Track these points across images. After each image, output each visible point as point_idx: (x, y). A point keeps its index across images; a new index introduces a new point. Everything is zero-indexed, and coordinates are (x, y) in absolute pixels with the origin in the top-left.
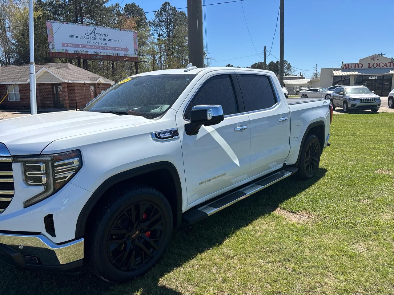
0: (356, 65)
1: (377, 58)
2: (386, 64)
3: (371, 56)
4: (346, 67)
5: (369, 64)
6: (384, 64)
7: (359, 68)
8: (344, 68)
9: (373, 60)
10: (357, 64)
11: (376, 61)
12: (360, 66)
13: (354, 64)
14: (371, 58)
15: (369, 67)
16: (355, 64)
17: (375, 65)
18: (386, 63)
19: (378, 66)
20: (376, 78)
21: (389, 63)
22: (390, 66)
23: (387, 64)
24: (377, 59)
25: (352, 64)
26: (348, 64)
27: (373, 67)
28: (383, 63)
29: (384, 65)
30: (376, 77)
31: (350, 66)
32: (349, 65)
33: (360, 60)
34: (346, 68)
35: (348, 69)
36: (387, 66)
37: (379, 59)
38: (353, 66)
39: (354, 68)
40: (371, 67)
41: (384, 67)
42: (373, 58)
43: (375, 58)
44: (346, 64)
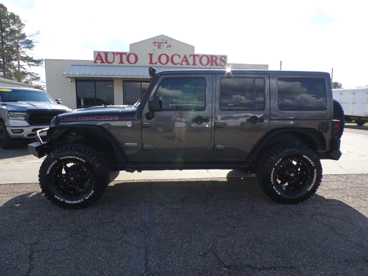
0: (124, 56)
1: (166, 43)
2: (185, 57)
3: (154, 38)
4: (101, 59)
5: (151, 55)
6: (182, 57)
7: (130, 63)
8: (97, 61)
9: (159, 47)
10: (125, 53)
11: (164, 50)
12: (132, 59)
13: (118, 53)
14: (154, 43)
15: (151, 63)
16: (121, 54)
17: (164, 59)
18: (185, 55)
19: (170, 61)
21: (190, 55)
22: (194, 64)
23: (188, 57)
24: (167, 45)
25: (114, 53)
26: (106, 54)
27: (159, 64)
28: (179, 56)
29: (183, 61)
31: (110, 59)
32: (108, 55)
33: (131, 46)
34: (102, 62)
35: (106, 64)
36: (188, 64)
37: (170, 46)
38: (118, 58)
39: (119, 63)
40: (156, 63)
41: (181, 64)
42: (157, 42)
43: (161, 43)
44: (102, 52)
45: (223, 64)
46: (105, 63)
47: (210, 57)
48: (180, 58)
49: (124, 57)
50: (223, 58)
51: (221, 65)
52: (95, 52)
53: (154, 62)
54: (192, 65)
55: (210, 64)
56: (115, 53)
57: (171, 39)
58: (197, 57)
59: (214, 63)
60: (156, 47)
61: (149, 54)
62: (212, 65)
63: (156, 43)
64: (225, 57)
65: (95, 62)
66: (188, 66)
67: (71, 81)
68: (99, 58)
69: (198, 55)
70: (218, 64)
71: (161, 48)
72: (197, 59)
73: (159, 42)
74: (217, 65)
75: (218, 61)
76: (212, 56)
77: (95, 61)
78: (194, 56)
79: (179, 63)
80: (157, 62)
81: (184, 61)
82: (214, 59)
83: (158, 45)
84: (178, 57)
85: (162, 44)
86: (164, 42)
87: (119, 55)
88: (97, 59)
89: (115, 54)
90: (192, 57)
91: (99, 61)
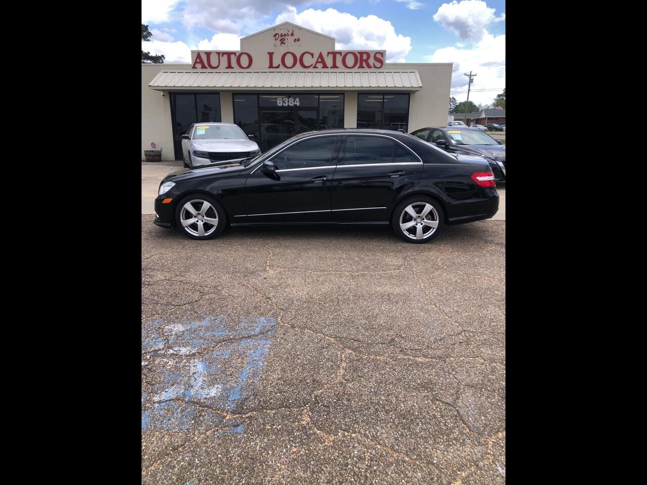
0: (232, 56)
1: (292, 35)
2: (321, 56)
3: (274, 29)
4: (202, 62)
5: (271, 55)
6: (316, 56)
7: (242, 67)
8: (197, 65)
9: (282, 42)
10: (234, 53)
11: (290, 45)
12: (244, 61)
13: (224, 53)
14: (275, 35)
15: (271, 66)
16: (229, 54)
17: (289, 60)
18: (321, 54)
19: (298, 63)
20: (298, 104)
21: (329, 53)
22: (335, 66)
23: (325, 55)
24: (294, 38)
25: (218, 53)
26: (208, 54)
27: (282, 68)
28: (312, 55)
29: (317, 62)
30: (297, 99)
31: (214, 63)
32: (211, 55)
33: (243, 41)
34: (204, 66)
35: (209, 70)
37: (298, 40)
38: (224, 60)
39: (226, 68)
40: (278, 67)
41: (315, 67)
42: (280, 34)
43: (285, 35)
44: (202, 52)
45: (378, 65)
46: (207, 68)
47: (359, 55)
48: (313, 57)
49: (234, 59)
50: (379, 56)
51: (375, 67)
52: (193, 52)
53: (275, 65)
54: (331, 68)
55: (358, 65)
56: (220, 53)
57: (300, 28)
58: (338, 56)
59: (364, 65)
60: (278, 42)
61: (268, 53)
62: (361, 67)
63: (277, 36)
64: (382, 53)
65: (194, 67)
66: (325, 70)
67: (163, 95)
68: (198, 60)
69: (340, 53)
70: (371, 64)
71: (285, 43)
72: (339, 59)
73: (282, 34)
74: (369, 67)
75: (372, 61)
76: (361, 53)
77: (194, 65)
78: (334, 54)
79: (312, 65)
80: (279, 65)
81: (319, 62)
82: (365, 57)
83: (280, 38)
84: (310, 56)
85: (286, 38)
86: (290, 34)
87: (226, 56)
88: (196, 62)
89: (221, 55)
90: (331, 56)
91: (199, 66)
